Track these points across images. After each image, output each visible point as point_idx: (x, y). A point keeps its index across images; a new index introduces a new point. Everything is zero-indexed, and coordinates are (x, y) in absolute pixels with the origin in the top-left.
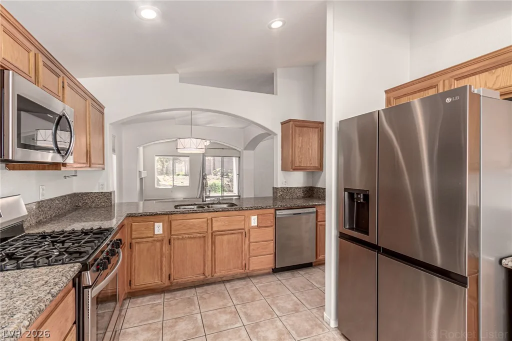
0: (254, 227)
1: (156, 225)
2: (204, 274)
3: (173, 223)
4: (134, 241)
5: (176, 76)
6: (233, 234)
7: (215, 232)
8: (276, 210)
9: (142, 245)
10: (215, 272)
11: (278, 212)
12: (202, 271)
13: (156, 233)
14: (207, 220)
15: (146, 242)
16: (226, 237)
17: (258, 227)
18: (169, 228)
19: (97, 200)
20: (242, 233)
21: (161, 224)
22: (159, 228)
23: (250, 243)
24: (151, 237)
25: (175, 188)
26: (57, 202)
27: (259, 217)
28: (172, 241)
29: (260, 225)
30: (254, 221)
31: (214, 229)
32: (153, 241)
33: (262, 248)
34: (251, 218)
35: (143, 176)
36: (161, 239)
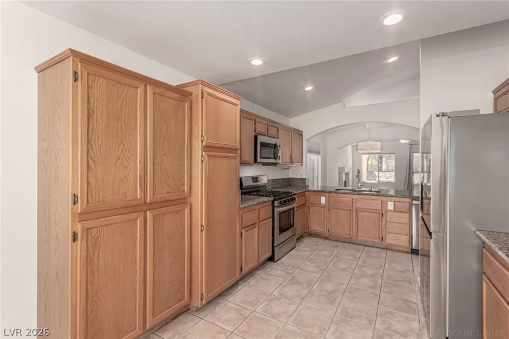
0: (390, 211)
1: (322, 197)
2: (350, 235)
3: (331, 198)
4: (310, 205)
6: (372, 212)
7: (359, 208)
8: (412, 200)
9: (314, 208)
10: (358, 236)
12: (348, 233)
14: (353, 199)
15: (316, 207)
16: (366, 213)
17: (395, 211)
18: (328, 200)
19: (299, 182)
20: (379, 213)
21: (324, 198)
22: (323, 200)
23: (386, 221)
24: (318, 204)
25: (382, 183)
27: (395, 204)
28: (330, 209)
30: (390, 206)
31: (357, 206)
32: (320, 207)
33: (398, 229)
34: (389, 203)
35: (346, 171)
36: (324, 207)
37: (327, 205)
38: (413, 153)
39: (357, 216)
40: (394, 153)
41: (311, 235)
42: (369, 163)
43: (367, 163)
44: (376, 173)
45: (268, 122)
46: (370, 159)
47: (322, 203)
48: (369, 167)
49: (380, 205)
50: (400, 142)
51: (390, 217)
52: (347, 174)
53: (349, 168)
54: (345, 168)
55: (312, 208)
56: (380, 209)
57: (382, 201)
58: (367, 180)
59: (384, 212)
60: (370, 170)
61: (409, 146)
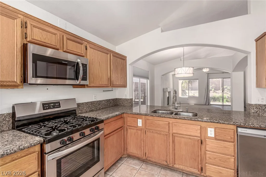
0: (211, 138)
1: (139, 120)
2: (167, 162)
3: (148, 121)
4: (128, 127)
5: (159, 29)
6: (190, 139)
7: (175, 133)
8: (237, 127)
10: (175, 164)
11: (240, 130)
12: (165, 159)
13: (138, 125)
15: (133, 129)
16: (183, 139)
17: (216, 139)
18: (145, 123)
19: (124, 102)
20: (198, 140)
21: (141, 120)
22: (140, 123)
23: (206, 150)
24: (136, 127)
25: (191, 98)
26: (104, 102)
27: (216, 130)
28: (146, 132)
29: (217, 137)
30: (211, 132)
31: (174, 131)
32: (137, 130)
33: (220, 160)
34: (209, 129)
35: (169, 91)
36: (141, 129)
37: (144, 128)
38: (209, 79)
39: (173, 142)
40: (198, 79)
41: (130, 156)
42: (183, 85)
43: (182, 85)
44: (187, 91)
45: (63, 34)
46: (183, 83)
47: (139, 125)
48: (183, 88)
49: (199, 131)
50: (203, 71)
51: (210, 145)
52: (169, 92)
53: (171, 89)
54: (168, 89)
55: (129, 130)
56: (199, 135)
57: (201, 126)
58: (182, 96)
59: (203, 139)
60: (183, 89)
61: (207, 74)
